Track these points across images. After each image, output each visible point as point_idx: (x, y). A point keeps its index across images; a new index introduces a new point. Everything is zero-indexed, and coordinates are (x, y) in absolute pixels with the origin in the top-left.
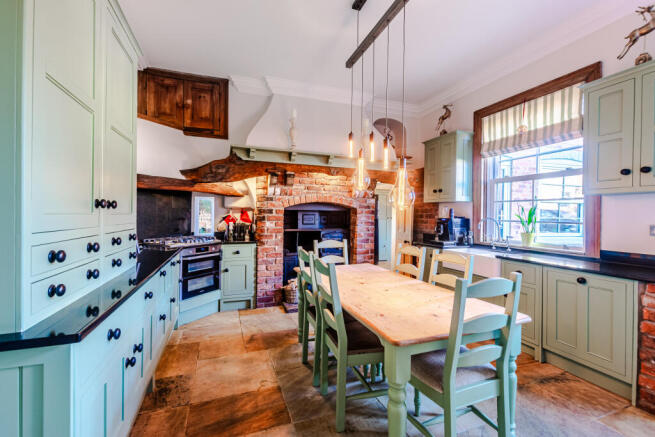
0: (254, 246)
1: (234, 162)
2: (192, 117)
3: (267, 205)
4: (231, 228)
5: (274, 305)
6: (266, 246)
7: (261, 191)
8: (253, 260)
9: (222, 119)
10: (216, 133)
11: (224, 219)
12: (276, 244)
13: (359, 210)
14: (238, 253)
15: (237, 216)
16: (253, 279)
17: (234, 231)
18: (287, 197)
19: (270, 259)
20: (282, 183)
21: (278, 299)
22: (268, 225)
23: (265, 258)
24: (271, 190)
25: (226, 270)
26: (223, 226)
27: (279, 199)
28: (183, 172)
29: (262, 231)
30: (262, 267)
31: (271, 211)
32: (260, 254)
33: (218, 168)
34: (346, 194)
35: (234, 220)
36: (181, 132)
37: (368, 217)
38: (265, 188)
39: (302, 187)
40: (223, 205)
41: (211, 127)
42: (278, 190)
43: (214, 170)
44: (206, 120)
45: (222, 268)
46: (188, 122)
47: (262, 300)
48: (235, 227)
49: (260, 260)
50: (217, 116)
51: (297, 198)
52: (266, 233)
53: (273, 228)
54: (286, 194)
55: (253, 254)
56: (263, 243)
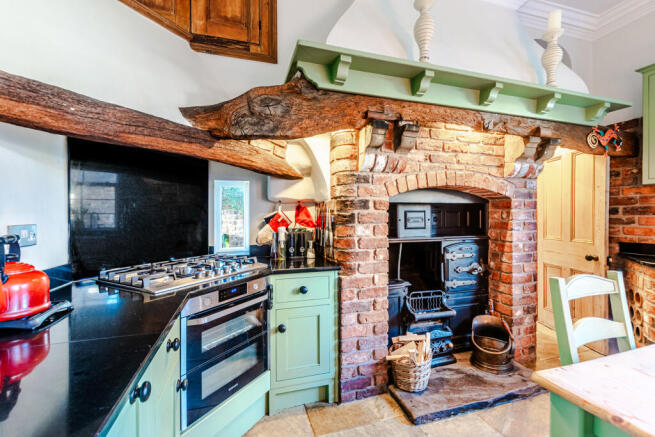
0: (333, 275)
1: (299, 93)
2: (208, 16)
3: (358, 192)
4: (282, 238)
5: (372, 393)
6: (357, 275)
7: (345, 164)
8: (332, 303)
9: (265, 23)
10: (253, 49)
11: (267, 220)
12: (376, 271)
13: (515, 202)
14: (303, 290)
15: (291, 215)
16: (333, 342)
17: (288, 244)
18: (394, 176)
19: (365, 301)
20: (388, 146)
21: (380, 379)
22: (361, 231)
23: (355, 300)
24: (366, 160)
25: (281, 329)
26: (266, 234)
27: (380, 180)
28: (187, 112)
29: (349, 244)
30: (349, 319)
31: (364, 204)
32: (346, 292)
33: (265, 103)
34: (494, 171)
35: (285, 223)
36: (186, 43)
38: (354, 157)
39: (421, 156)
40: (265, 196)
41: (244, 38)
42: (382, 160)
43: (257, 109)
44: (234, 22)
45: (273, 324)
46: (198, 25)
47: (351, 385)
48: (288, 236)
49: (346, 304)
50: (255, 16)
51: (412, 178)
52: (357, 250)
53: (369, 237)
54: (394, 170)
55: (333, 291)
56: (350, 270)
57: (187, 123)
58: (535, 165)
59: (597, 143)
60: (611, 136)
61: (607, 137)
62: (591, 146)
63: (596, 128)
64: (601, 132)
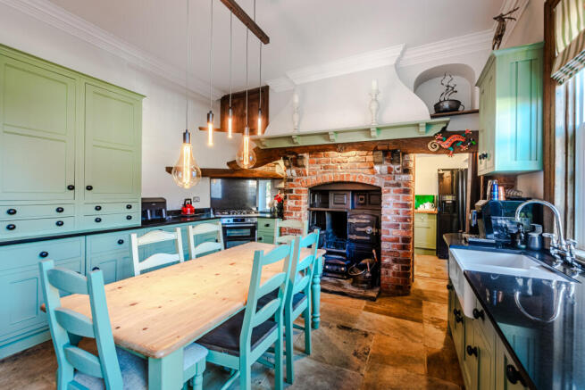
3: (288, 186)
6: (288, 222)
13: (384, 189)
14: (267, 225)
18: (305, 177)
20: (293, 166)
22: (290, 203)
25: (260, 239)
28: (228, 164)
34: (367, 171)
37: (398, 198)
39: (318, 167)
45: (257, 236)
52: (287, 211)
53: (294, 206)
54: (302, 175)
57: (228, 168)
58: (392, 166)
59: (438, 147)
60: (453, 140)
61: (447, 142)
62: (431, 150)
63: (439, 137)
64: (444, 139)
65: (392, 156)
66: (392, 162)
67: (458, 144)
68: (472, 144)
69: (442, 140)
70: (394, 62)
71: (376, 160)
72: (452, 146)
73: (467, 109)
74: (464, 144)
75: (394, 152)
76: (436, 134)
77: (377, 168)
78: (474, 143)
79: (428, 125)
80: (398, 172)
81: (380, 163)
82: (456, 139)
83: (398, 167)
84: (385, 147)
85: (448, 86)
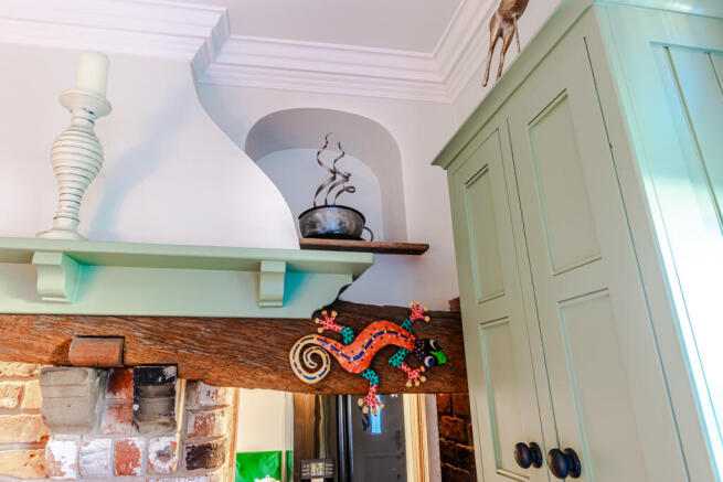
58: (138, 442)
59: (326, 366)
60: (378, 344)
61: (357, 348)
62: (302, 376)
63: (329, 324)
64: (347, 332)
65: (139, 396)
66: (137, 420)
67: (397, 360)
68: (434, 362)
69: (340, 339)
70: (191, 56)
71: (56, 415)
72: (372, 366)
73: (380, 238)
74: (413, 359)
75: (148, 376)
76: (317, 314)
77: (62, 449)
78: (442, 359)
79: (293, 272)
80: (158, 464)
81: (82, 426)
82: (388, 339)
83: (162, 443)
84: (109, 352)
85: (334, 172)
